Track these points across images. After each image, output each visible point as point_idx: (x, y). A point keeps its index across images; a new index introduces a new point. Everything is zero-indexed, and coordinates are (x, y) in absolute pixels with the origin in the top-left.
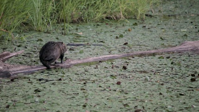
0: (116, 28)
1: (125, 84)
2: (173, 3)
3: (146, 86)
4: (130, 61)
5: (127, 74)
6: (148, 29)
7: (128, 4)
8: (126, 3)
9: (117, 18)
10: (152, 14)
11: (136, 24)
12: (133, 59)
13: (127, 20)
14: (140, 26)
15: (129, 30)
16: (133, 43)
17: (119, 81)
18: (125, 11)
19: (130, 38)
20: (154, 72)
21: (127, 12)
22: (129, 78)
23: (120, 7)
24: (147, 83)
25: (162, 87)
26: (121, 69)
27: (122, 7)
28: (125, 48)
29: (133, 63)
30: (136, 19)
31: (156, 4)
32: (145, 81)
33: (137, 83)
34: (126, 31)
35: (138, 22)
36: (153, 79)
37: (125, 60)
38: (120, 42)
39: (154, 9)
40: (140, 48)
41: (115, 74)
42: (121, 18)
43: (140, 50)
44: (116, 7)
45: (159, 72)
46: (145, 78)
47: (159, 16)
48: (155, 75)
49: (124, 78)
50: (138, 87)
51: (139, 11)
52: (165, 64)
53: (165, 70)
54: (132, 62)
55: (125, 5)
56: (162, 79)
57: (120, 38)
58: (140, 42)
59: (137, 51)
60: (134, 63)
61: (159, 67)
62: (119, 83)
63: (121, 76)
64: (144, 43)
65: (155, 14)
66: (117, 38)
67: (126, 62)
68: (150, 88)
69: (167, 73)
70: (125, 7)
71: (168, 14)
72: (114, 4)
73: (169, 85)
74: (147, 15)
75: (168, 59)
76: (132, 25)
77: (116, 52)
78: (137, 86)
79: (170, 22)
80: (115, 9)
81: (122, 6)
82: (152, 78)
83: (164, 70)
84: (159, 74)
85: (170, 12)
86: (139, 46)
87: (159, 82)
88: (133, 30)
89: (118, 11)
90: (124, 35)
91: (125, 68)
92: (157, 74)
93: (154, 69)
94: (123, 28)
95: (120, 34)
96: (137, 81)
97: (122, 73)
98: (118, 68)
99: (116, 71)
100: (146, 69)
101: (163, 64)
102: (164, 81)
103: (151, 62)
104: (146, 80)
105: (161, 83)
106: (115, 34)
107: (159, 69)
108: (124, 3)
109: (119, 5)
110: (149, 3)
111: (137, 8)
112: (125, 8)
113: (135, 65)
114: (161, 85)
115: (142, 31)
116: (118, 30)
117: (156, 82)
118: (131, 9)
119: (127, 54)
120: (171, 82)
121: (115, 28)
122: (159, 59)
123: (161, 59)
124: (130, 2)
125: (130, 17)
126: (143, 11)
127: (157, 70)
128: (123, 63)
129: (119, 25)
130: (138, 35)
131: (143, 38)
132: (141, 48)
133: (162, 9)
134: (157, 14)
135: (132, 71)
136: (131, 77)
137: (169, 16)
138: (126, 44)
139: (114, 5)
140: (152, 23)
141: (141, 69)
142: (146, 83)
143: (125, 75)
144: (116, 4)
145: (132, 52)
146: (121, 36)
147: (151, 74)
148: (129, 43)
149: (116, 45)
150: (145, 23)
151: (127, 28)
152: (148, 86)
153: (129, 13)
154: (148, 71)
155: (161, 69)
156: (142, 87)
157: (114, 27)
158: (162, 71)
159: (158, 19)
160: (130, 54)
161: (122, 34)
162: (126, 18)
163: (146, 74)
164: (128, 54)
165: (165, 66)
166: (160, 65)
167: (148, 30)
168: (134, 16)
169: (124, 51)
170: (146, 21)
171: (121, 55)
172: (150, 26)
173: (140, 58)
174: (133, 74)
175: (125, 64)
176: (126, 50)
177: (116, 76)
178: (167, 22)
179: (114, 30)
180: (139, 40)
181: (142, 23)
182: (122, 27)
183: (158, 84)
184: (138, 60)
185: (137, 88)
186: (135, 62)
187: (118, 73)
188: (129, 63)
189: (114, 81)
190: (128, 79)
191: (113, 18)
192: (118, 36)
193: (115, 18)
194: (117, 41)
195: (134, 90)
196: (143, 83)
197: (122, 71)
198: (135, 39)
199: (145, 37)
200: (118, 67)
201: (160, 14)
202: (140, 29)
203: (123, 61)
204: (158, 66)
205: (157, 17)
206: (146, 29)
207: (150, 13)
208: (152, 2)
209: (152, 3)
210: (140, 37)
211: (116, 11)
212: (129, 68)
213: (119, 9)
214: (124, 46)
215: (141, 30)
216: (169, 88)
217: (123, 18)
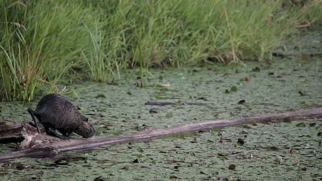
0: (226, 76)
1: (242, 169)
2: (318, 34)
3: (278, 171)
4: (250, 130)
5: (246, 152)
6: (278, 77)
7: (244, 36)
8: (240, 35)
9: (225, 59)
10: (284, 53)
11: (257, 69)
12: (255, 127)
13: (242, 63)
14: (264, 73)
15: (247, 80)
16: (253, 100)
17: (232, 163)
18: (240, 48)
19: (249, 92)
20: (290, 150)
21: (242, 49)
22: (249, 158)
23: (231, 41)
24: (279, 167)
25: (304, 173)
26: (236, 143)
27: (234, 42)
28: (240, 109)
29: (254, 134)
30: (257, 61)
31: (290, 36)
32: (275, 164)
33: (262, 167)
34: (241, 80)
35: (261, 65)
36: (288, 161)
37: (241, 129)
38: (232, 99)
39: (286, 44)
40: (265, 109)
41: (225, 152)
42: (232, 59)
43: (265, 111)
44: (225, 41)
45: (297, 149)
46: (274, 159)
47: (295, 56)
48: (292, 153)
49: (240, 159)
50: (265, 174)
51: (263, 49)
52: (307, 136)
53: (308, 146)
54: (253, 131)
55: (239, 39)
56: (304, 160)
57: (233, 92)
58: (264, 100)
59: (261, 113)
60: (256, 134)
61: (298, 141)
62: (232, 167)
63: (235, 155)
64: (272, 101)
65: (289, 53)
66: (227, 92)
67: (243, 132)
68: (283, 175)
69: (311, 150)
70: (239, 41)
71: (310, 53)
72: (221, 36)
73: (315, 171)
74: (275, 55)
75: (312, 128)
76: (251, 71)
77: (227, 115)
78: (263, 172)
79: (314, 66)
80: (223, 44)
81: (234, 40)
82: (286, 159)
83: (306, 146)
84: (298, 152)
85: (313, 50)
86: (263, 106)
87: (298, 165)
88: (253, 79)
89: (227, 48)
90: (238, 87)
91: (241, 142)
92: (296, 152)
93: (290, 144)
94: (236, 76)
95: (232, 86)
96: (262, 164)
97: (237, 150)
98: (231, 142)
99: (228, 147)
100: (275, 144)
101: (303, 136)
102: (307, 164)
103: (284, 132)
104: (277, 162)
105: (303, 167)
106: (223, 86)
107: (297, 144)
108: (238, 35)
109: (229, 38)
110: (278, 35)
111: (258, 42)
112: (239, 43)
113: (258, 137)
114: (302, 171)
115: (268, 80)
116: (228, 79)
117: (293, 165)
118: (249, 45)
119: (244, 118)
120: (319, 165)
121: (224, 76)
122: (297, 128)
123: (300, 128)
124: (247, 34)
125: (247, 57)
126: (269, 47)
127: (295, 146)
128: (237, 135)
129: (230, 71)
130: (261, 87)
131: (270, 91)
132: (268, 109)
133: (300, 44)
134: (292, 52)
135: (254, 147)
136: (252, 156)
137: (312, 56)
138: (242, 102)
139: (222, 39)
140: (283, 67)
141: (268, 144)
142: (276, 166)
143: (242, 154)
144: (224, 37)
145: (252, 116)
146: (234, 89)
147: (285, 153)
148: (246, 102)
149: (226, 104)
150: (272, 68)
151: (244, 75)
152: (281, 172)
153: (246, 51)
154: (279, 147)
155: (301, 143)
156: (271, 173)
157: (222, 75)
158: (303, 146)
159: (293, 61)
160: (249, 119)
161: (235, 85)
162: (241, 60)
163: (277, 153)
164: (246, 119)
165: (308, 139)
166: (300, 137)
167: (278, 79)
168: (255, 56)
169: (239, 114)
170: (273, 65)
171: (235, 120)
172: (281, 72)
173: (267, 125)
174: (256, 152)
175: (242, 135)
176: (243, 112)
177: (227, 155)
178: (308, 65)
179: (222, 79)
180: (264, 95)
181: (268, 68)
182: (234, 75)
183: (297, 168)
184: (263, 128)
185: (262, 176)
186: (257, 131)
187: (230, 150)
188: (247, 133)
189: (224, 164)
190: (248, 160)
191: (220, 59)
192: (229, 90)
193: (223, 60)
194: (227, 97)
195: (258, 178)
196: (273, 167)
197: (237, 146)
198: (258, 94)
199: (272, 90)
200: (229, 141)
201: (297, 52)
202: (265, 77)
203: (238, 131)
204: (296, 138)
205: (293, 57)
206: (274, 77)
207: (280, 51)
208: (283, 33)
209: (283, 35)
210: (265, 91)
211: (225, 48)
212: (247, 141)
213: (230, 44)
214: (240, 105)
215: (266, 79)
216: (316, 175)
217: (236, 59)
